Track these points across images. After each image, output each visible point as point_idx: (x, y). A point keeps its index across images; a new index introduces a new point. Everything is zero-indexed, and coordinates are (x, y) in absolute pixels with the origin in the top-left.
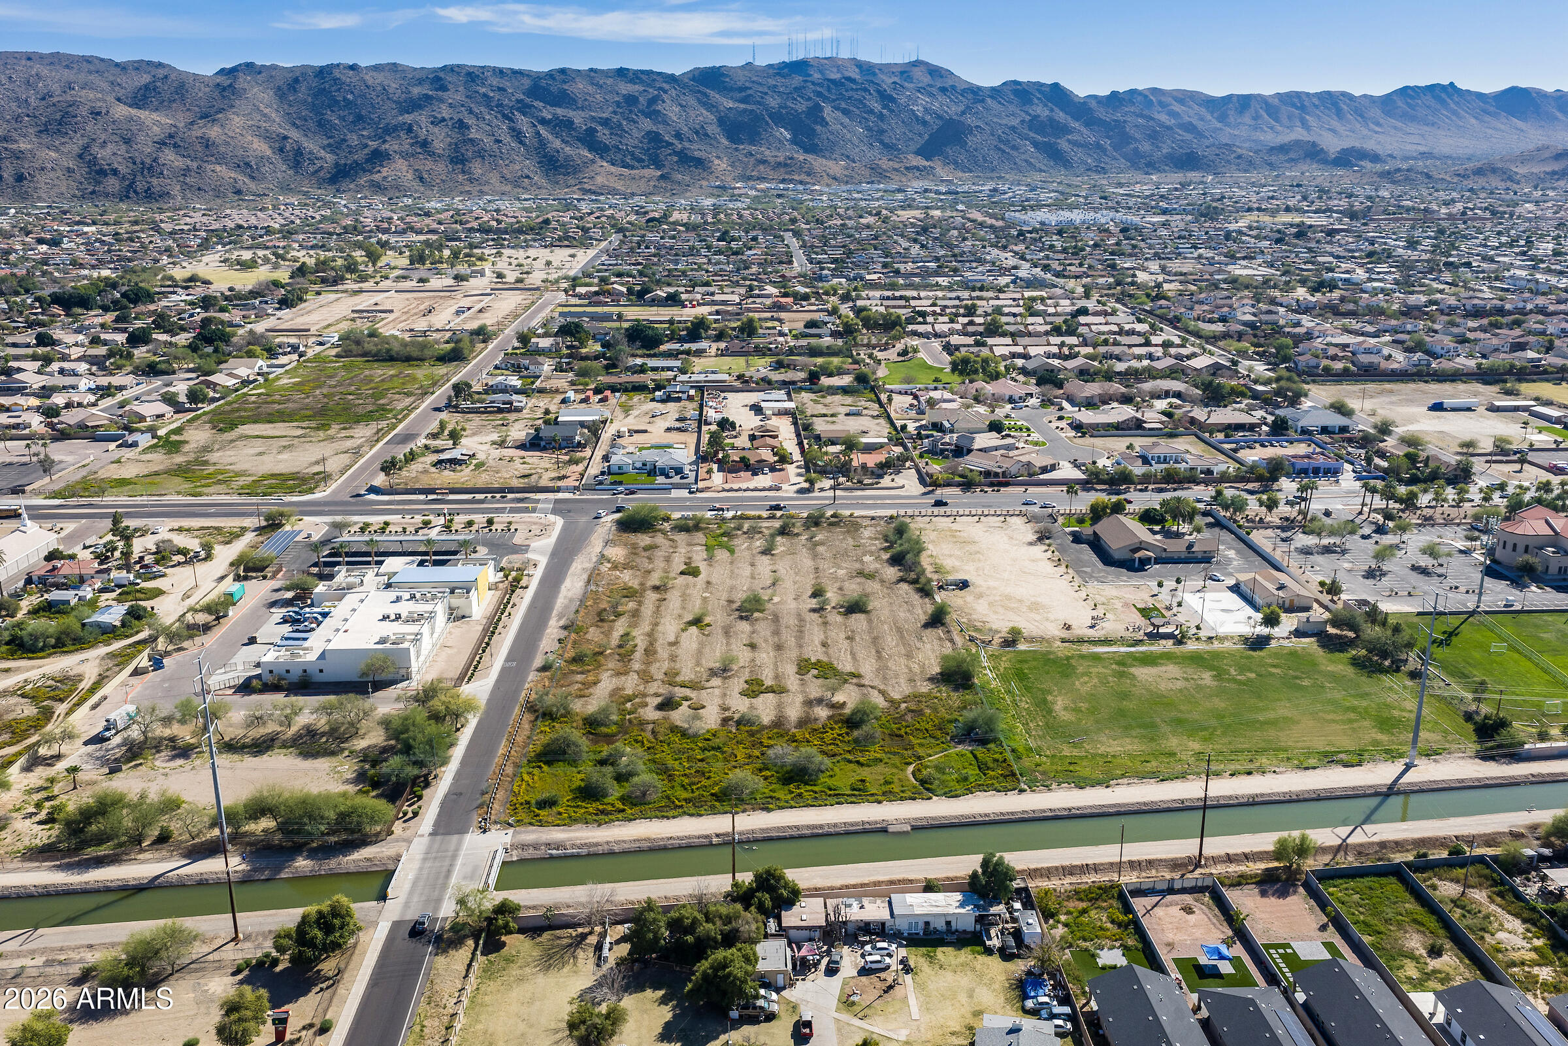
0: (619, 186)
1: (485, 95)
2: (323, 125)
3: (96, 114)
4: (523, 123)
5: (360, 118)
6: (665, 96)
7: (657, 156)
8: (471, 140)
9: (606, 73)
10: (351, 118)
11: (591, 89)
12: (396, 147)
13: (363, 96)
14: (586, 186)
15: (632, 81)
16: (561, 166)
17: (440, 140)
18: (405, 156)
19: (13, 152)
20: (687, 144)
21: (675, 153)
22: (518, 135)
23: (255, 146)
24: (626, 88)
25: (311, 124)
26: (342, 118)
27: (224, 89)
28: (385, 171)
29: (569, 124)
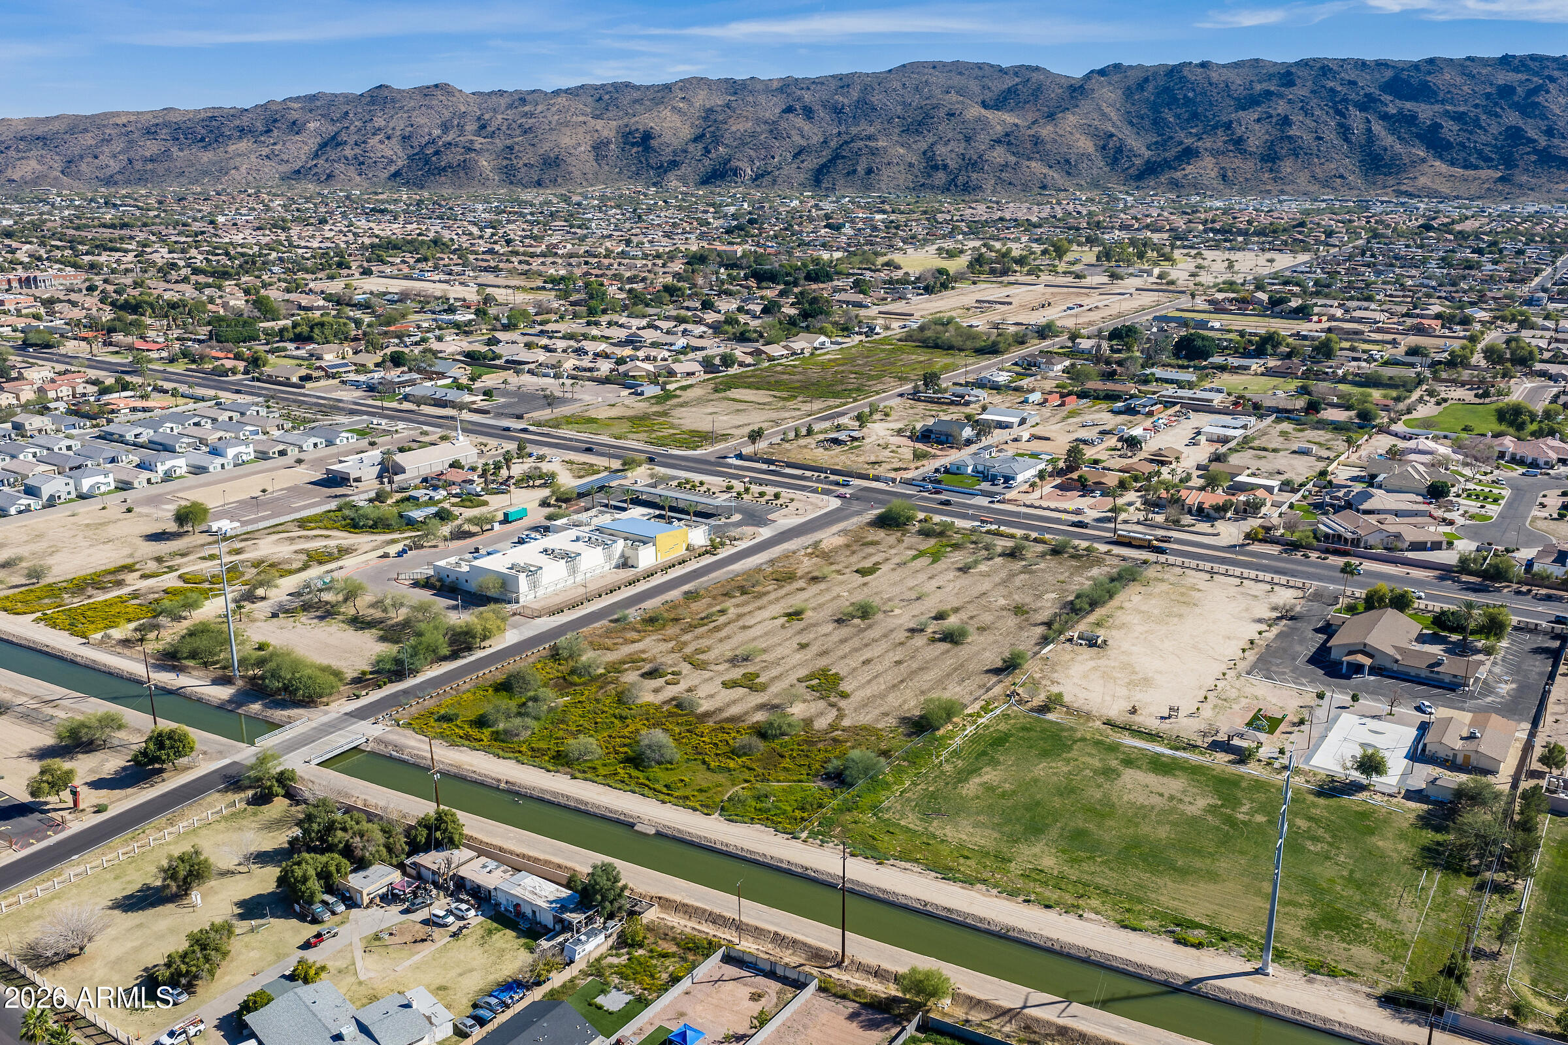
0: (1445, 189)
1: (1332, 90)
2: (1158, 124)
3: (951, 115)
4: (1356, 119)
5: (1195, 116)
6: (1551, 86)
7: (1511, 154)
8: (1289, 137)
9: (1485, 62)
10: (1186, 116)
11: (1459, 80)
12: (1208, 145)
13: (1204, 93)
14: (1403, 188)
15: (1516, 70)
16: (1385, 166)
17: (1257, 136)
18: (1215, 153)
19: (871, 148)
20: (1556, 141)
21: (1535, 151)
22: (1344, 131)
23: (1080, 144)
24: (1503, 77)
25: (1147, 123)
26: (1178, 116)
27: (1075, 90)
28: (1189, 169)
29: (1411, 119)
